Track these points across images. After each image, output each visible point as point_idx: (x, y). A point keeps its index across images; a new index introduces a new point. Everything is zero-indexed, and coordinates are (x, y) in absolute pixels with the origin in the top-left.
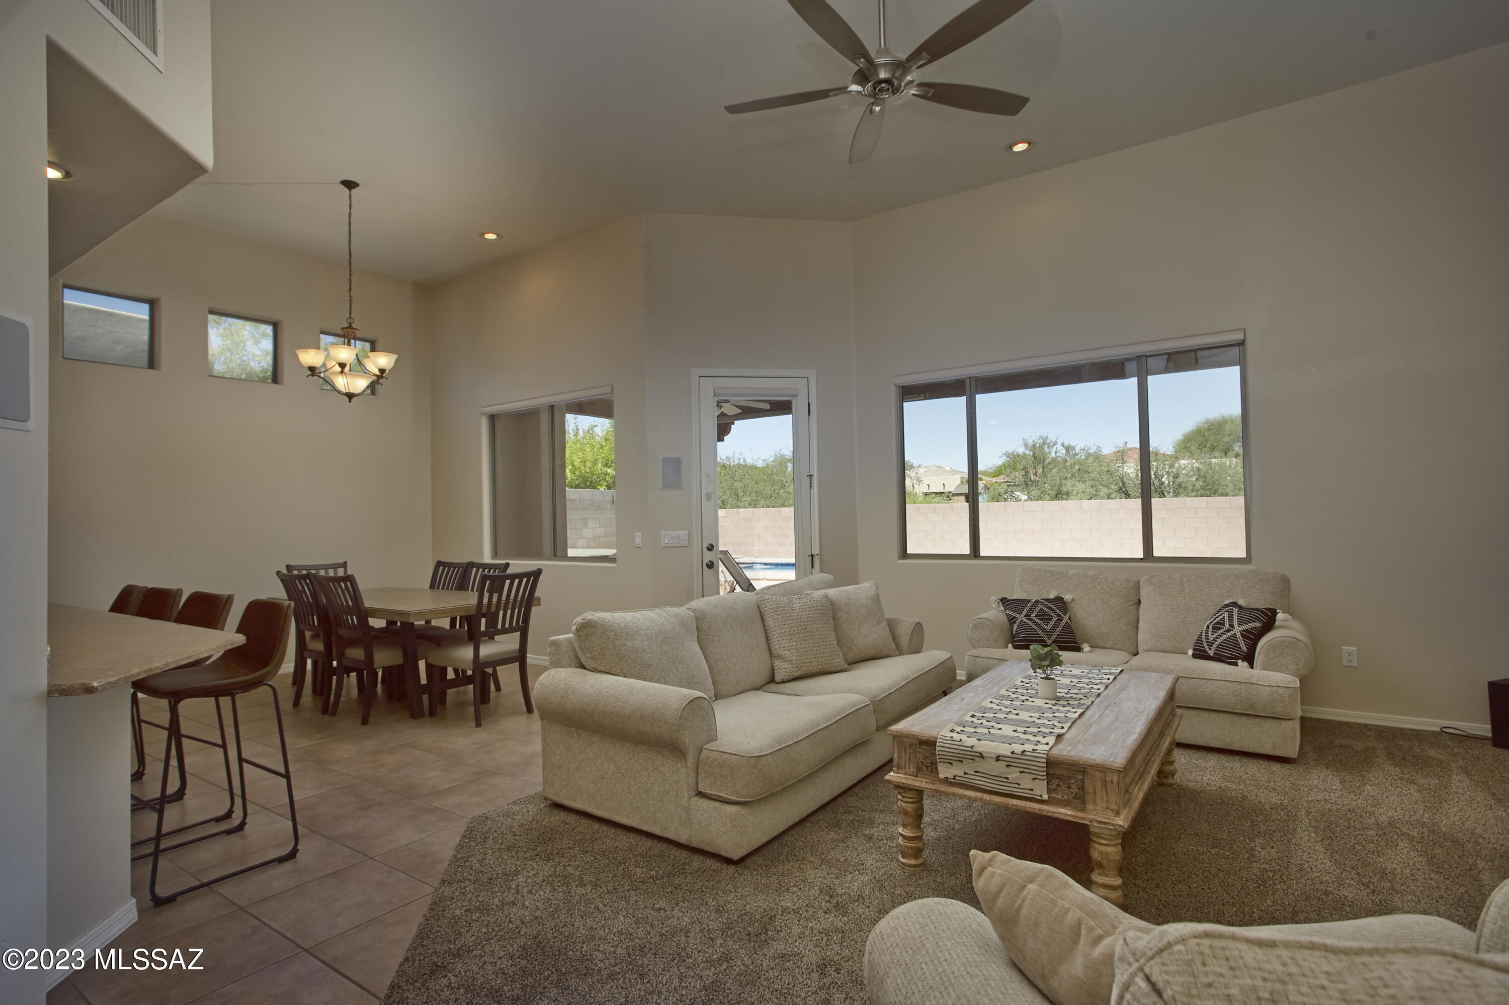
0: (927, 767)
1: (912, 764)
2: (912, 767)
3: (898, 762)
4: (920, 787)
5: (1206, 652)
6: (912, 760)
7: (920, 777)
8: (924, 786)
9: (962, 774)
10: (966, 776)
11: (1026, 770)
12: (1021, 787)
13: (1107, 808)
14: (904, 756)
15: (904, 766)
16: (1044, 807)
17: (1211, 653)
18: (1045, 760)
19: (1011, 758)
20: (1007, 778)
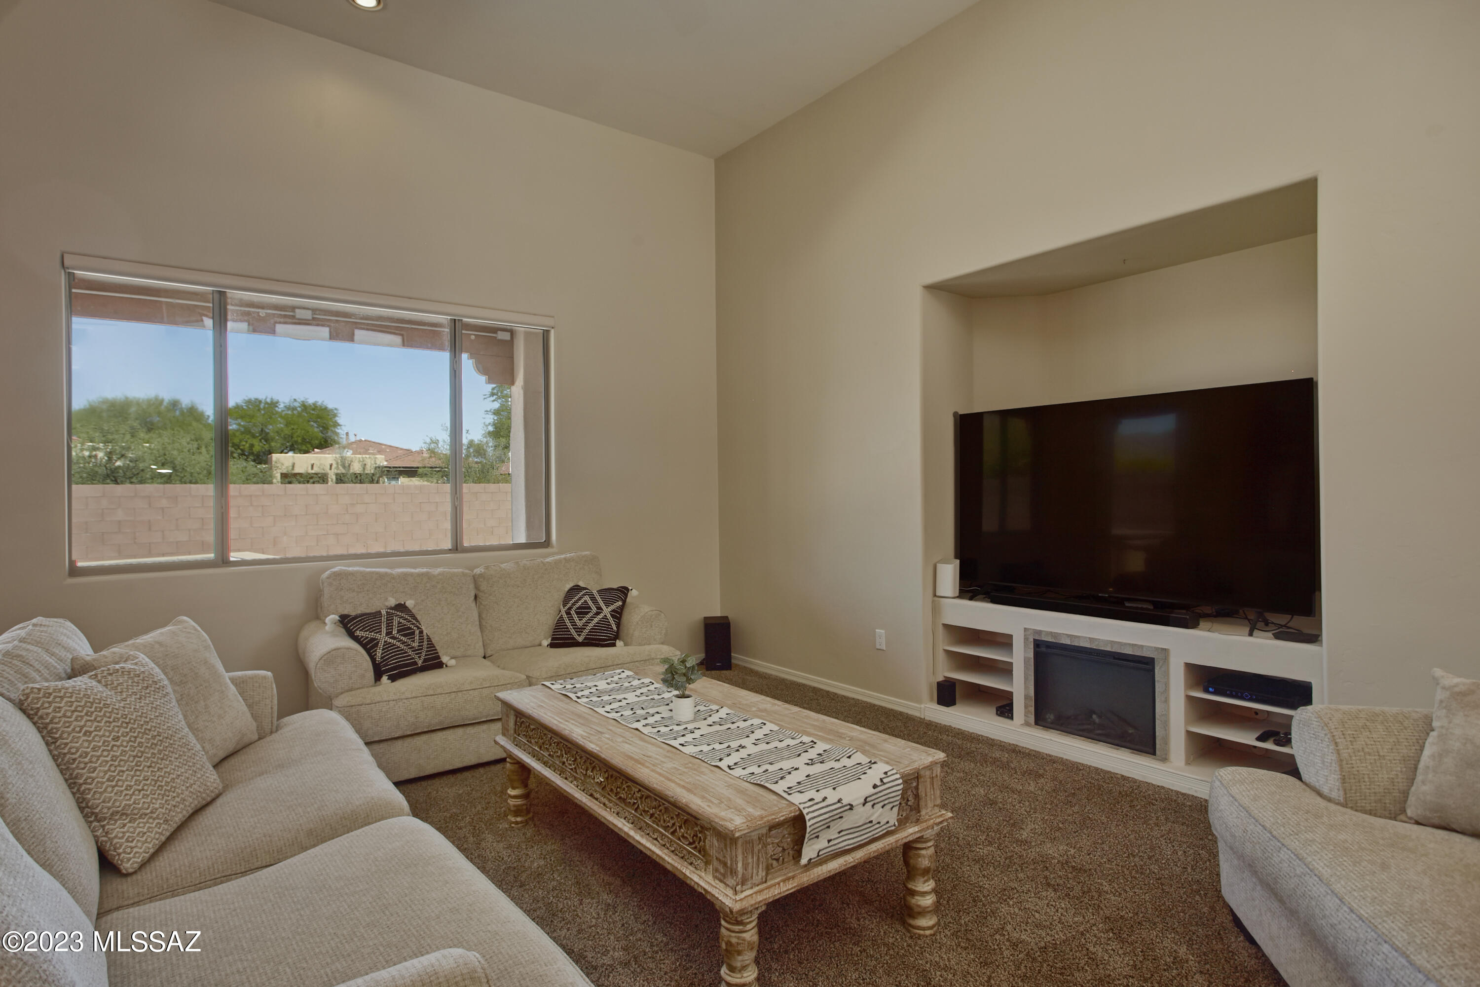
0: (777, 860)
1: (761, 866)
2: (760, 870)
3: (743, 874)
4: (780, 893)
5: (574, 638)
6: (761, 859)
7: (771, 879)
8: (785, 889)
9: (826, 844)
10: (831, 843)
11: (886, 802)
12: (882, 824)
13: (934, 806)
14: (750, 860)
15: (750, 876)
16: (897, 836)
17: (580, 639)
18: (900, 781)
19: (876, 793)
20: (871, 822)
